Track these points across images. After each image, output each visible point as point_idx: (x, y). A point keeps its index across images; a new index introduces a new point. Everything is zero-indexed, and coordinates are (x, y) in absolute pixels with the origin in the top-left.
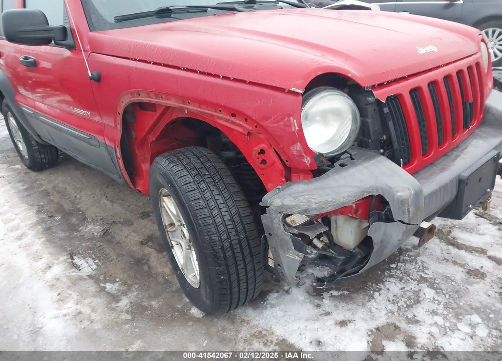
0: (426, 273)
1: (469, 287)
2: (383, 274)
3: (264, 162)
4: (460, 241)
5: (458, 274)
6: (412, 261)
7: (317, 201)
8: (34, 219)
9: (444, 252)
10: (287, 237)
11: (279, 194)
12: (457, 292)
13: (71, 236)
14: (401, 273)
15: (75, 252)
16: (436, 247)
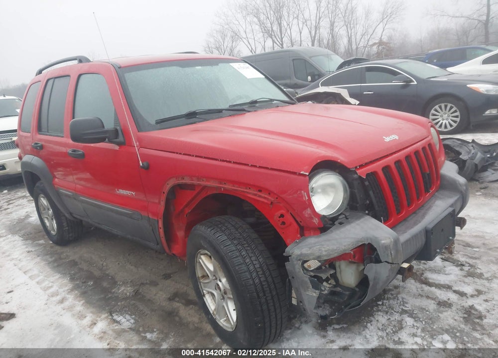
0: (406, 307)
1: (440, 315)
2: (373, 309)
3: (284, 223)
4: (431, 281)
5: (431, 306)
6: (394, 298)
7: (326, 249)
8: (70, 286)
9: (419, 290)
10: (306, 279)
11: (297, 246)
12: (431, 319)
13: (107, 297)
14: (387, 308)
15: (113, 310)
16: (412, 286)
